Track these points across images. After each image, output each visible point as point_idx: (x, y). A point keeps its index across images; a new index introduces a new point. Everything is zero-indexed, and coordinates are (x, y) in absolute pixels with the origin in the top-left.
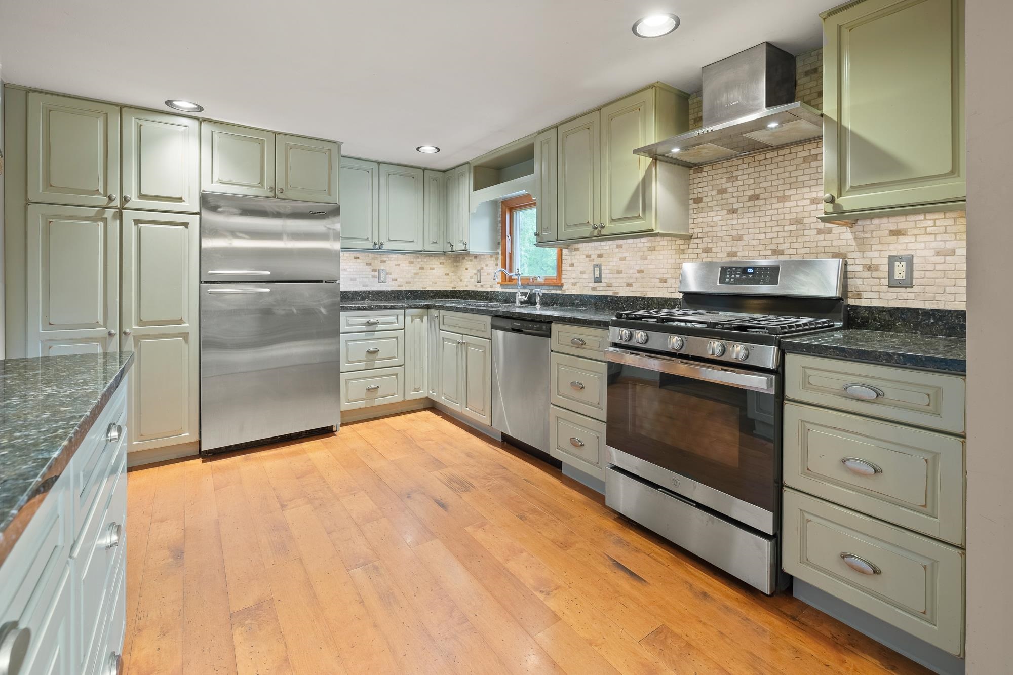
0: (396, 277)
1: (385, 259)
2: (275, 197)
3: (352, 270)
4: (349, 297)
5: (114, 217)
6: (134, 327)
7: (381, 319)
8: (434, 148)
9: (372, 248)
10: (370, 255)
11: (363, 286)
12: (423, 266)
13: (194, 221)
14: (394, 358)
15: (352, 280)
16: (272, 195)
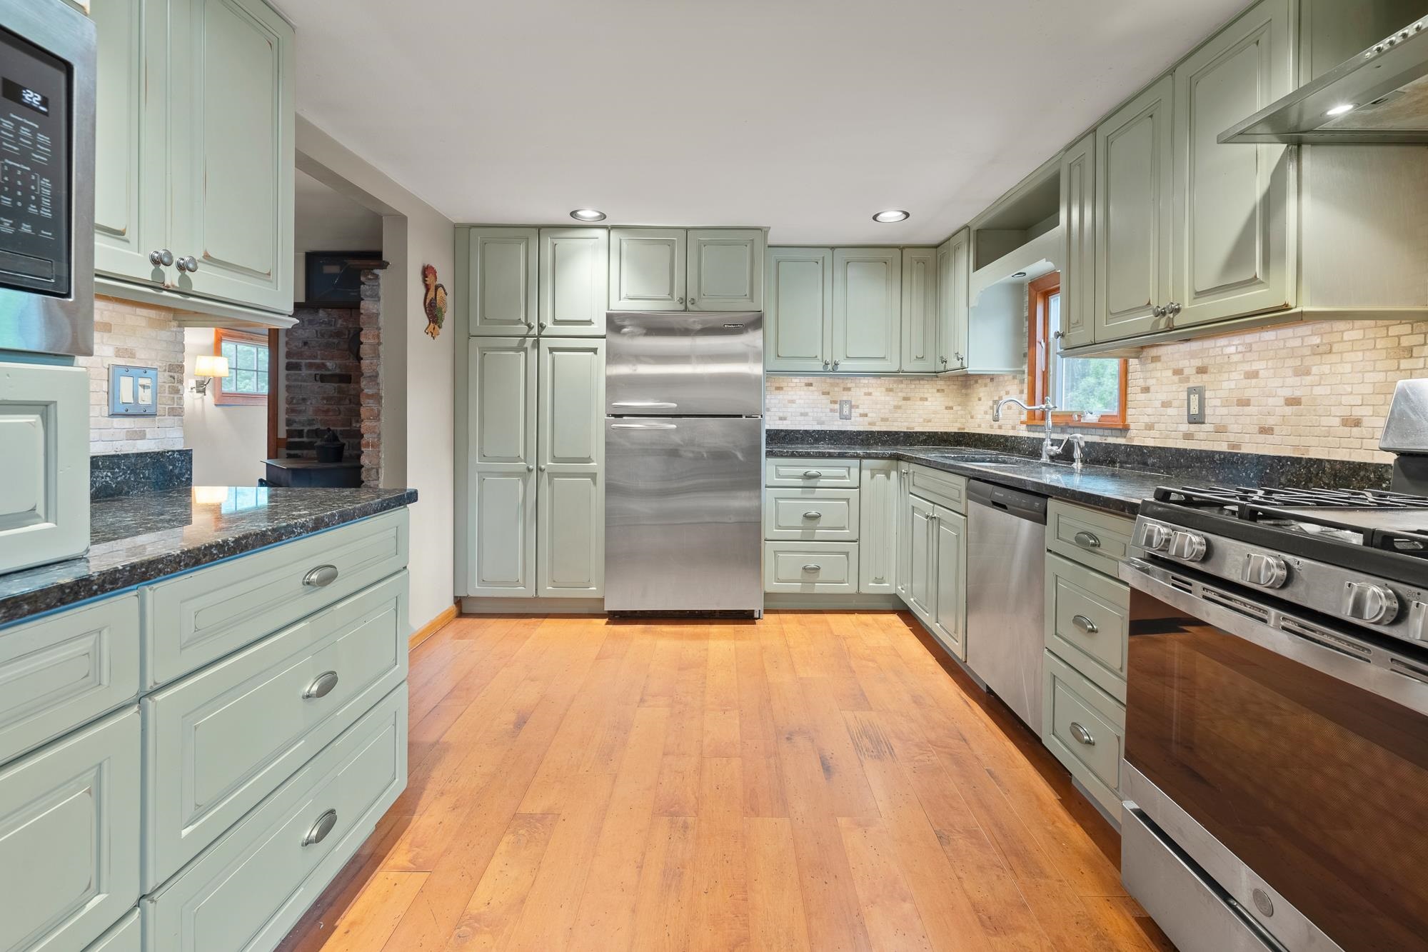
0: (866, 411)
1: (849, 385)
2: (686, 310)
3: (802, 402)
4: (797, 438)
5: (533, 346)
6: (549, 464)
7: (824, 471)
8: (901, 213)
9: (822, 370)
10: (828, 380)
11: (818, 424)
12: (909, 395)
13: (601, 345)
14: (843, 528)
15: (802, 414)
16: (682, 307)
